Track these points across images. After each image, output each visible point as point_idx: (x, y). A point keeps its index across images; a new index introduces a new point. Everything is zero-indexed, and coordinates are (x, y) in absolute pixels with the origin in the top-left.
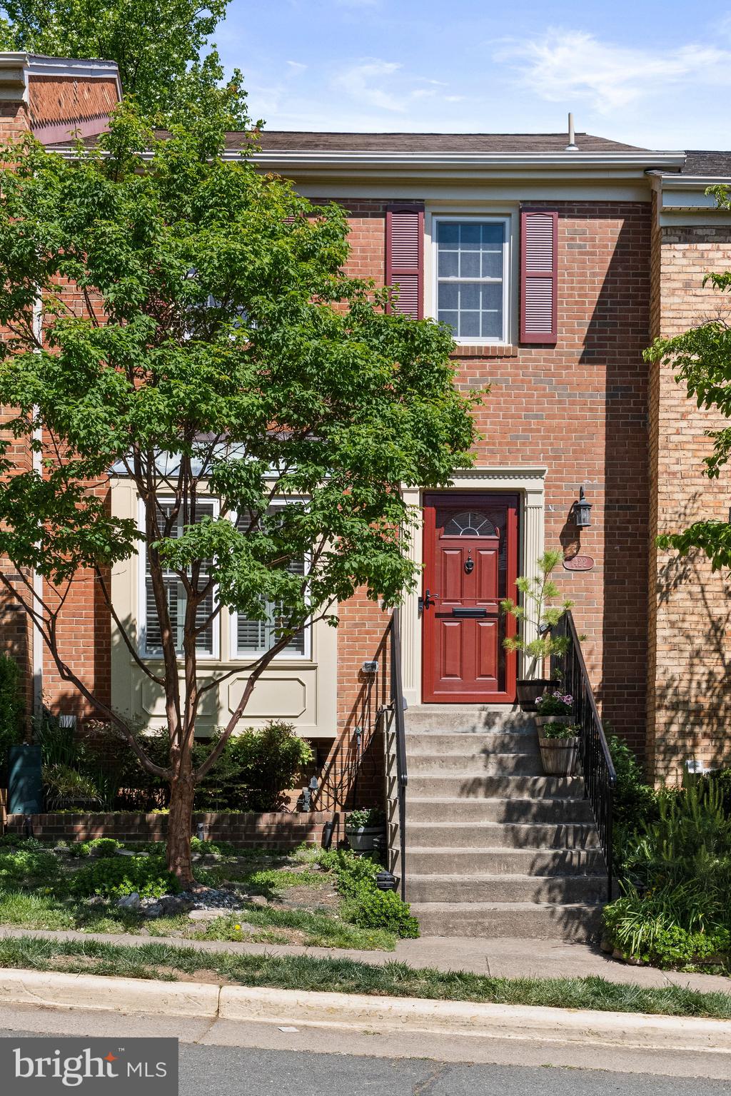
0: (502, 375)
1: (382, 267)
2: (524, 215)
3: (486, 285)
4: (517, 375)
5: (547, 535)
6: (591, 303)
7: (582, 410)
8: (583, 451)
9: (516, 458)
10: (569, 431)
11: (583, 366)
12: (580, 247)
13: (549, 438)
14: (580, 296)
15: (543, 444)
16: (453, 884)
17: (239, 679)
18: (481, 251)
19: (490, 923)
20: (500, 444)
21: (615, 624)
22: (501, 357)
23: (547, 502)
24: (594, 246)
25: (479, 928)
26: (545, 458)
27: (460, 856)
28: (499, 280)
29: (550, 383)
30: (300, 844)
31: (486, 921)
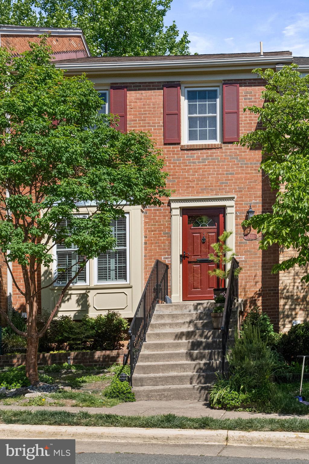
0: (216, 156)
1: (162, 111)
2: (224, 86)
3: (209, 117)
4: (222, 156)
5: (236, 225)
6: (255, 123)
7: (251, 170)
8: (252, 188)
9: (222, 192)
10: (246, 179)
11: (252, 151)
12: (249, 99)
13: (237, 183)
14: (250, 120)
15: (234, 186)
16: (155, 378)
17: (98, 293)
18: (207, 103)
19: (167, 394)
20: (215, 186)
21: (267, 263)
22: (215, 149)
23: (236, 211)
24: (255, 98)
25: (163, 396)
26: (235, 192)
27: (163, 365)
28: (215, 115)
29: (237, 159)
30: (113, 364)
31: (166, 393)
